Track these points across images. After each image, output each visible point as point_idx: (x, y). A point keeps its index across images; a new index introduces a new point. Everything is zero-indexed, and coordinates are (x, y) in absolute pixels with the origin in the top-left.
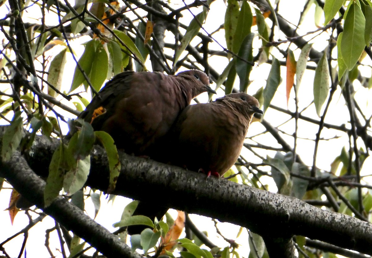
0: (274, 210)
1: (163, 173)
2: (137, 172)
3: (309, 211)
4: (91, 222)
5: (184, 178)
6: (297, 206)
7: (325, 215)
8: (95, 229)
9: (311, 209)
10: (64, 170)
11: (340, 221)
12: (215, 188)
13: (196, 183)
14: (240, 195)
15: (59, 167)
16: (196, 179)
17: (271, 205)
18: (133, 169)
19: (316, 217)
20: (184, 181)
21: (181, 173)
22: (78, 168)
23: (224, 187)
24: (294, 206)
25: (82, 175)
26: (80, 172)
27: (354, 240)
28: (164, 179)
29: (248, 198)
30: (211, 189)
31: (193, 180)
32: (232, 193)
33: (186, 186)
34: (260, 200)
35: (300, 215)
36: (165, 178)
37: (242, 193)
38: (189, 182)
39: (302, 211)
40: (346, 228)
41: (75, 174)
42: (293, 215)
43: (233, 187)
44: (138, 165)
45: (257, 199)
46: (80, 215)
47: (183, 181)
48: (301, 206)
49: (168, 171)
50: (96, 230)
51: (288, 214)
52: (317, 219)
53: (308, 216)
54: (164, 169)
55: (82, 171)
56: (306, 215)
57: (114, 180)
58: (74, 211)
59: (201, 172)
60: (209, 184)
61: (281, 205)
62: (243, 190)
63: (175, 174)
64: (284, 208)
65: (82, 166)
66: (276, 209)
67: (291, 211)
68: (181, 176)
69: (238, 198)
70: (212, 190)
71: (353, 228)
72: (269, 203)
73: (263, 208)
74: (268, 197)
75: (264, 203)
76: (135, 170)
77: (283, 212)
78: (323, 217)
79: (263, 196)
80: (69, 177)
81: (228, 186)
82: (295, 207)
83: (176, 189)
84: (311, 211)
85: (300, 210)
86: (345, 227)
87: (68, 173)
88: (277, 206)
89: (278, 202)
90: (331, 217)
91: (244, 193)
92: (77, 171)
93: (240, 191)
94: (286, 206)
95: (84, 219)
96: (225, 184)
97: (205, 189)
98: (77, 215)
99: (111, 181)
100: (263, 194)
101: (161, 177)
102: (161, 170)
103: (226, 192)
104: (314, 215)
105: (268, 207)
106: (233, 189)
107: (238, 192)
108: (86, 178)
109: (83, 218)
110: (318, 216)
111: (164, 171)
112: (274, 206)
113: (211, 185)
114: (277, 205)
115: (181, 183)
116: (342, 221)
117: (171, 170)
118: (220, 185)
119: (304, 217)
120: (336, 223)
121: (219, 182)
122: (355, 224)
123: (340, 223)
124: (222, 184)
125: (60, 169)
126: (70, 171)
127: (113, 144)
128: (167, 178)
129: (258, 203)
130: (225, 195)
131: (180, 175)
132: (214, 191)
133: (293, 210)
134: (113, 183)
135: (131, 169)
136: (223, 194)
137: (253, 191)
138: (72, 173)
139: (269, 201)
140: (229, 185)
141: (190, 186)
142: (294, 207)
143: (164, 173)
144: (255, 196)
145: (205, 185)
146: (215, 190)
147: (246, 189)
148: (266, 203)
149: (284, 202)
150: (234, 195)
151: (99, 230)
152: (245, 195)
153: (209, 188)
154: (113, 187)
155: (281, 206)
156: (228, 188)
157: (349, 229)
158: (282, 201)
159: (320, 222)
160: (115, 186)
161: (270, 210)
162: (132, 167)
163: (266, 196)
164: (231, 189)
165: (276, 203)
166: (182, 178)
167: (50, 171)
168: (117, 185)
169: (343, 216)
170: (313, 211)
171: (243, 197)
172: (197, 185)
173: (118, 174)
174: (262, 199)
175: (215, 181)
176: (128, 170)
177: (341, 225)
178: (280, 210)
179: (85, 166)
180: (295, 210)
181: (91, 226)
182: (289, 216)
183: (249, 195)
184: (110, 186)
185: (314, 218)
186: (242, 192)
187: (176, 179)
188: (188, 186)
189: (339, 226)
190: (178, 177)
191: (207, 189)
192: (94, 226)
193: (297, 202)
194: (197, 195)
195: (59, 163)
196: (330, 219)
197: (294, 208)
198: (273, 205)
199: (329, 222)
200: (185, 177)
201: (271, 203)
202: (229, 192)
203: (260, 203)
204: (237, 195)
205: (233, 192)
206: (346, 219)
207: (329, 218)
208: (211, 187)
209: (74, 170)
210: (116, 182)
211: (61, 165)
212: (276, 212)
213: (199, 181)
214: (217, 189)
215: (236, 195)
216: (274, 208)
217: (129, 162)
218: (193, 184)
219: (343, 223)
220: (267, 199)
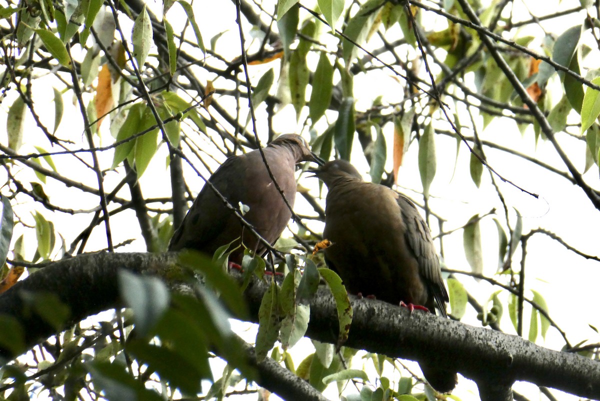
0: (494, 352)
1: (360, 309)
2: (328, 307)
3: (535, 352)
4: (290, 376)
5: (386, 315)
6: (520, 346)
7: (555, 356)
8: (294, 385)
9: (537, 350)
10: (278, 317)
11: (573, 363)
12: (423, 326)
13: (400, 321)
14: (453, 334)
15: (271, 313)
16: (399, 316)
17: (490, 346)
18: (324, 305)
19: (545, 359)
20: (386, 318)
21: (382, 309)
22: (296, 314)
23: (433, 325)
24: (517, 345)
25: (301, 322)
26: (299, 320)
27: (591, 386)
28: (361, 316)
29: (463, 337)
30: (418, 328)
31: (397, 316)
32: (443, 332)
33: (388, 325)
34: (477, 339)
35: (525, 357)
36: (363, 315)
37: (455, 332)
38: (391, 319)
39: (526, 352)
40: (581, 372)
41: (293, 321)
42: (516, 357)
43: (444, 324)
44: (329, 300)
45: (473, 339)
46: (276, 367)
47: (384, 319)
48: (525, 345)
49: (366, 306)
50: (296, 386)
51: (511, 356)
52: (546, 362)
53: (534, 358)
54: (361, 304)
55: (301, 317)
56: (533, 357)
57: (346, 329)
58: (267, 363)
59: (402, 305)
60: (416, 322)
61: (502, 344)
62: (456, 328)
63: (375, 310)
64: (505, 348)
65: (301, 312)
66: (496, 350)
67: (515, 352)
68: (382, 312)
69: (451, 337)
70: (420, 328)
71: (589, 371)
72: (487, 343)
73: (482, 350)
74: (486, 335)
75: (482, 343)
76: (327, 306)
77: (505, 353)
78: (553, 359)
79: (480, 334)
80: (286, 325)
81: (438, 323)
82: (519, 347)
83: (377, 329)
84: (537, 351)
85: (524, 351)
86: (579, 371)
87: (283, 321)
88: (498, 347)
89: (498, 342)
90: (561, 358)
91: (458, 332)
92: (296, 318)
93: (453, 329)
94: (508, 346)
95: (281, 373)
96: (434, 321)
97: (411, 328)
98: (272, 367)
99: (342, 328)
100: (480, 332)
101: (358, 314)
102: (358, 305)
103: (436, 330)
104: (542, 356)
105: (487, 348)
106: (445, 326)
107: (451, 330)
108: (306, 327)
109: (280, 371)
110: (546, 358)
111: (361, 307)
112: (494, 347)
113: (418, 323)
114: (497, 345)
115: (383, 321)
116: (575, 363)
117: (369, 304)
118: (429, 322)
119: (530, 359)
120: (569, 366)
121: (426, 318)
122: (590, 367)
123: (573, 366)
124: (431, 320)
125: (273, 316)
126: (287, 318)
127: (340, 283)
128: (365, 315)
129: (475, 343)
130: (435, 334)
131: (380, 310)
132: (422, 330)
133: (517, 351)
134: (344, 332)
135: (321, 305)
136: (433, 333)
137: (468, 329)
138: (290, 321)
139: (487, 341)
140: (440, 322)
141: (393, 324)
142: (517, 347)
143: (362, 309)
144: (470, 334)
145: (411, 323)
146: (424, 328)
147: (459, 326)
148: (484, 343)
149: (505, 341)
150: (446, 333)
151: (300, 386)
152: (459, 335)
153: (416, 327)
154: (345, 337)
155: (502, 347)
156: (438, 326)
157: (584, 373)
158: (502, 339)
159: (550, 365)
160: (347, 337)
161: (489, 352)
162: (322, 302)
163: (483, 334)
164: (442, 327)
165: (496, 342)
166: (383, 315)
167: (261, 318)
168: (350, 334)
169: (575, 357)
170: (540, 352)
171: (456, 336)
172: (401, 323)
173: (350, 321)
174: (479, 339)
175: (422, 317)
176: (318, 306)
177: (575, 368)
178: (501, 351)
179: (304, 312)
180: (519, 351)
181: (290, 380)
182: (512, 358)
183: (464, 334)
184: (340, 336)
185: (542, 361)
186: (455, 330)
187: (376, 316)
188: (391, 324)
189: (572, 369)
190: (378, 313)
191: (414, 328)
192: (293, 381)
193: (520, 341)
194: (401, 335)
195: (271, 309)
196: (561, 361)
197: (517, 349)
198: (492, 345)
199: (560, 364)
200: (387, 313)
201: (490, 343)
202: (440, 331)
203: (477, 343)
204: (450, 334)
205: (445, 330)
206: (580, 361)
207: (559, 360)
208: (419, 325)
209: (292, 316)
210: (348, 331)
211: (273, 310)
212: (497, 354)
213: (403, 318)
214: (425, 327)
215: (448, 334)
216: (493, 350)
217: (318, 296)
218: (396, 322)
219: (577, 366)
220: (485, 339)
